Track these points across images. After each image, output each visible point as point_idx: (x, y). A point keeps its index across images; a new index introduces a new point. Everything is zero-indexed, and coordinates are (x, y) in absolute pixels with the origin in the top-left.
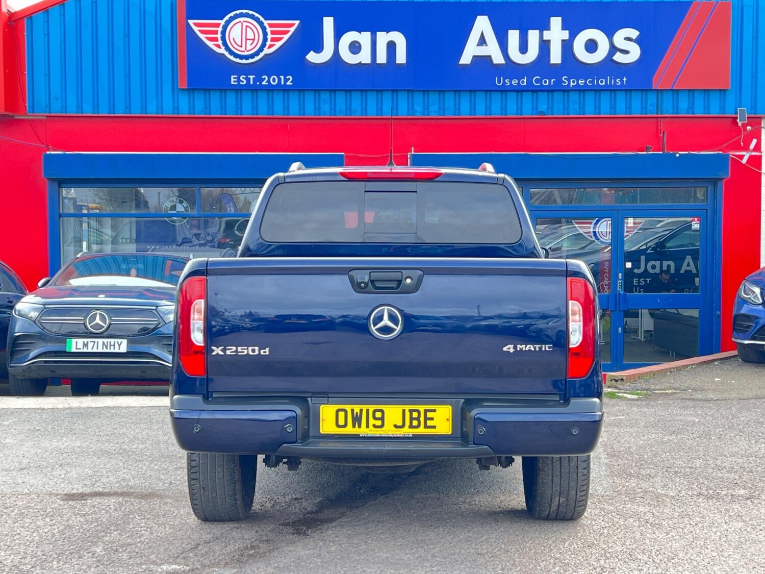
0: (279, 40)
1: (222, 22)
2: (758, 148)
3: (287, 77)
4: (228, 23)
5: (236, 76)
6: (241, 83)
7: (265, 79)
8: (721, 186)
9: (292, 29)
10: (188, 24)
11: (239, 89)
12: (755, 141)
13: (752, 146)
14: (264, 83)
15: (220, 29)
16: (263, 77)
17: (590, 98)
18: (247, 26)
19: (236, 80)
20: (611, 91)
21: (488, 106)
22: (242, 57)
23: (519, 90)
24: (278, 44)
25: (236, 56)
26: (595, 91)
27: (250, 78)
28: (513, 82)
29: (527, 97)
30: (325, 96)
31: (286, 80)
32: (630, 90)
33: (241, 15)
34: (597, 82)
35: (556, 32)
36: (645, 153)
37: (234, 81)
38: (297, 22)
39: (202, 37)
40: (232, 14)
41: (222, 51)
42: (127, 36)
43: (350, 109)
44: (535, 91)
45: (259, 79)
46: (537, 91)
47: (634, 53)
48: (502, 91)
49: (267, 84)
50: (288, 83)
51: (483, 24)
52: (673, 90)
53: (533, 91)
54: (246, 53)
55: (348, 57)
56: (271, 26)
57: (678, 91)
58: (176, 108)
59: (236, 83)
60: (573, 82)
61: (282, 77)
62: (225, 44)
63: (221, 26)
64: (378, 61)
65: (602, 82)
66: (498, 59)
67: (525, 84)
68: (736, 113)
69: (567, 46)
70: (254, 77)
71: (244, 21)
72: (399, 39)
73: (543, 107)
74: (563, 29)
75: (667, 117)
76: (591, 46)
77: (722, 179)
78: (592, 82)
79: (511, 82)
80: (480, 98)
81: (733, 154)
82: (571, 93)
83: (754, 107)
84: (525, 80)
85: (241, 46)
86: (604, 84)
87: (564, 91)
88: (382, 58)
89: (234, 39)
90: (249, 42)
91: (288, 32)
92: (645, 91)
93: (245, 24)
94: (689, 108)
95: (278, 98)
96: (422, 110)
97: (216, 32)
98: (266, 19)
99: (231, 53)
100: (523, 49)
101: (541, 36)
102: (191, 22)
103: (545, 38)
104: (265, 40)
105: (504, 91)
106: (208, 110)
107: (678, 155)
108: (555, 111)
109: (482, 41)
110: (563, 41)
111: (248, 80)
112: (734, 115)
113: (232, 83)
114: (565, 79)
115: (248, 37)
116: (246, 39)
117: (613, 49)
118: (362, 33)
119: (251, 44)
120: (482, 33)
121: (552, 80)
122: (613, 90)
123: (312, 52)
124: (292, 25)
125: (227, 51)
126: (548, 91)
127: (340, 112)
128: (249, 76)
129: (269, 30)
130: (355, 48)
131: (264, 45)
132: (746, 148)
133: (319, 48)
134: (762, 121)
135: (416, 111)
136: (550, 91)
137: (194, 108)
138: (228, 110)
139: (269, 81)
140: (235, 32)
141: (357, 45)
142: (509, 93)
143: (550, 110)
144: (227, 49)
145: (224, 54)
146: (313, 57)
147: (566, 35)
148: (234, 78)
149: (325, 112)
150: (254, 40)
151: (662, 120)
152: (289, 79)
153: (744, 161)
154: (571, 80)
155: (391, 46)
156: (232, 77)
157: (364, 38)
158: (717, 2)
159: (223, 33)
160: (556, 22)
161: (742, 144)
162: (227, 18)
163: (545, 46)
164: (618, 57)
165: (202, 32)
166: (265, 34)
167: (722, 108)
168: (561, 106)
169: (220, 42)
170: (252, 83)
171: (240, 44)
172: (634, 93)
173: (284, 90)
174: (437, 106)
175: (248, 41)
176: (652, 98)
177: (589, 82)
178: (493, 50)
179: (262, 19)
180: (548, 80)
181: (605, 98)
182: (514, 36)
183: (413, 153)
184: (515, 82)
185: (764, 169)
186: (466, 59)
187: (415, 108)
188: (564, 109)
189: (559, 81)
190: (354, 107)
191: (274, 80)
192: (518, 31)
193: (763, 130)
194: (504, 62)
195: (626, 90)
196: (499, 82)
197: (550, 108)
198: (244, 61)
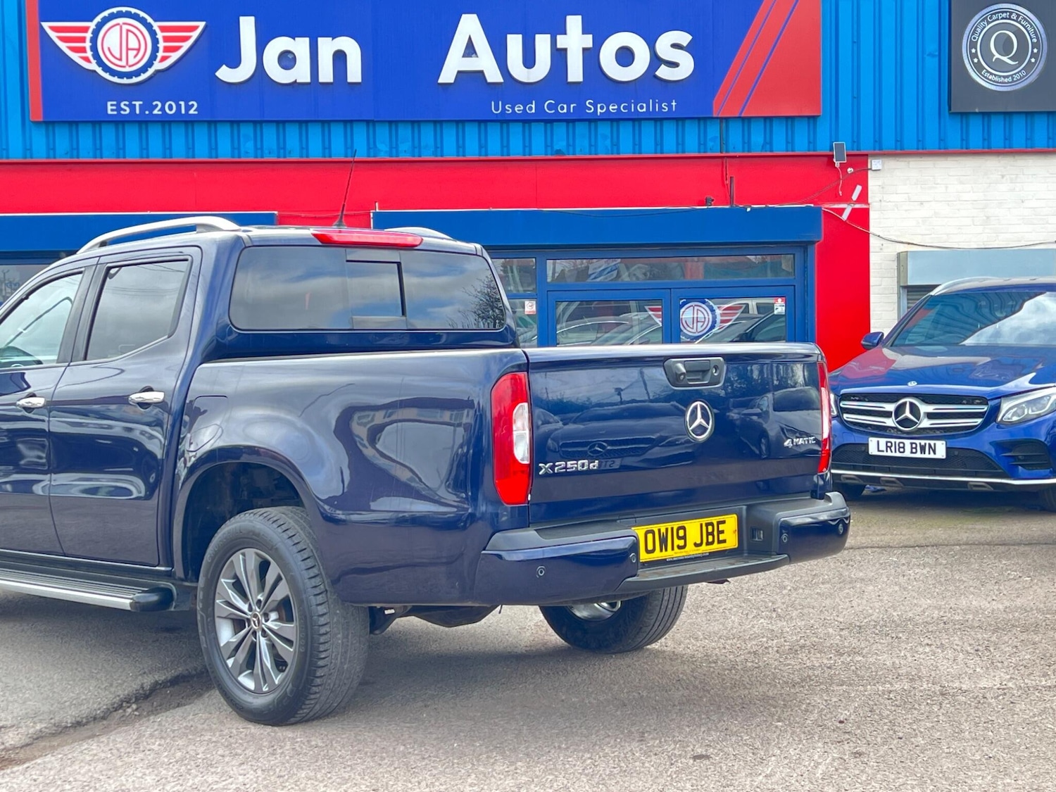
0: (176, 49)
1: (92, 25)
2: (864, 197)
3: (190, 103)
4: (100, 26)
5: (115, 103)
6: (122, 112)
7: (157, 105)
8: (813, 251)
9: (195, 35)
10: (42, 28)
11: (119, 122)
12: (859, 189)
13: (855, 197)
14: (156, 112)
15: (89, 35)
16: (154, 103)
17: (626, 131)
18: (128, 31)
19: (114, 108)
20: (655, 120)
21: (483, 141)
22: (121, 75)
23: (526, 121)
24: (175, 56)
25: (113, 73)
26: (633, 120)
27: (135, 105)
28: (516, 109)
29: (538, 131)
30: (247, 130)
31: (188, 108)
32: (682, 119)
33: (120, 15)
34: (636, 108)
35: (575, 38)
36: (706, 207)
37: (112, 110)
38: (202, 25)
39: (63, 46)
40: (106, 13)
41: (93, 66)
43: (284, 148)
44: (549, 121)
45: (148, 106)
46: (552, 122)
47: (686, 65)
48: (501, 122)
49: (160, 113)
50: (192, 112)
51: (469, 26)
52: (743, 119)
53: (545, 122)
54: (127, 69)
55: (279, 75)
56: (163, 29)
57: (749, 119)
58: (28, 149)
59: (115, 113)
60: (602, 108)
61: (182, 103)
62: (96, 56)
63: (90, 31)
64: (322, 80)
65: (642, 107)
66: (494, 76)
67: (533, 111)
68: (831, 149)
69: (591, 56)
70: (141, 103)
71: (124, 24)
72: (350, 46)
73: (560, 144)
74: (585, 32)
75: (736, 157)
76: (625, 56)
77: (813, 243)
78: (628, 108)
79: (513, 108)
80: (471, 132)
81: (827, 206)
82: (599, 124)
83: (856, 141)
84: (533, 106)
85: (120, 59)
86: (644, 110)
87: (590, 121)
88: (326, 75)
89: (109, 49)
90: (131, 54)
91: (188, 38)
92: (703, 120)
93: (125, 27)
94: (765, 143)
95: (179, 135)
96: (388, 149)
97: (83, 40)
98: (155, 21)
99: (106, 69)
100: (529, 60)
101: (554, 42)
102: (46, 25)
103: (559, 46)
104: (155, 49)
105: (505, 121)
106: (75, 152)
107: (749, 209)
108: (578, 150)
109: (470, 50)
110: (585, 50)
111: (132, 107)
112: (828, 152)
113: (109, 112)
114: (590, 103)
115: (130, 46)
116: (128, 49)
117: (656, 61)
118: (296, 39)
119: (135, 56)
120: (470, 38)
121: (572, 106)
122: (659, 120)
123: (224, 67)
124: (194, 28)
125: (99, 66)
126: (567, 121)
127: (270, 153)
128: (134, 103)
129: (160, 35)
130: (287, 60)
131: (153, 57)
132: (847, 199)
133: (235, 62)
134: (869, 161)
135: (380, 150)
136: (569, 121)
137: (54, 149)
138: (105, 153)
139: (163, 109)
140: (111, 39)
141: (290, 56)
142: (511, 125)
143: (571, 149)
144: (100, 63)
145: (95, 71)
146: (225, 74)
147: (588, 41)
148: (112, 105)
149: (247, 153)
150: (138, 50)
151: (728, 160)
152: (193, 105)
153: (845, 217)
154: (599, 106)
155: (340, 57)
156: (109, 103)
157: (300, 47)
159: (94, 40)
160: (574, 23)
161: (840, 193)
162: (98, 19)
163: (559, 56)
164: (664, 72)
165: (64, 39)
166: (155, 41)
168: (586, 143)
169: (89, 54)
170: (138, 112)
171: (118, 56)
172: (688, 123)
173: (186, 122)
174: (410, 144)
175: (130, 52)
176: (713, 130)
177: (624, 108)
178: (485, 63)
179: (150, 20)
180: (565, 106)
181: (648, 129)
182: (515, 43)
183: (377, 210)
184: (519, 108)
185: (874, 228)
186: (447, 75)
187: (378, 146)
188: (590, 145)
189: (581, 106)
190: (288, 147)
191: (171, 108)
192: (520, 36)
193: (870, 173)
194: (502, 80)
195: (677, 119)
196: (497, 109)
197: (571, 145)
198: (125, 81)
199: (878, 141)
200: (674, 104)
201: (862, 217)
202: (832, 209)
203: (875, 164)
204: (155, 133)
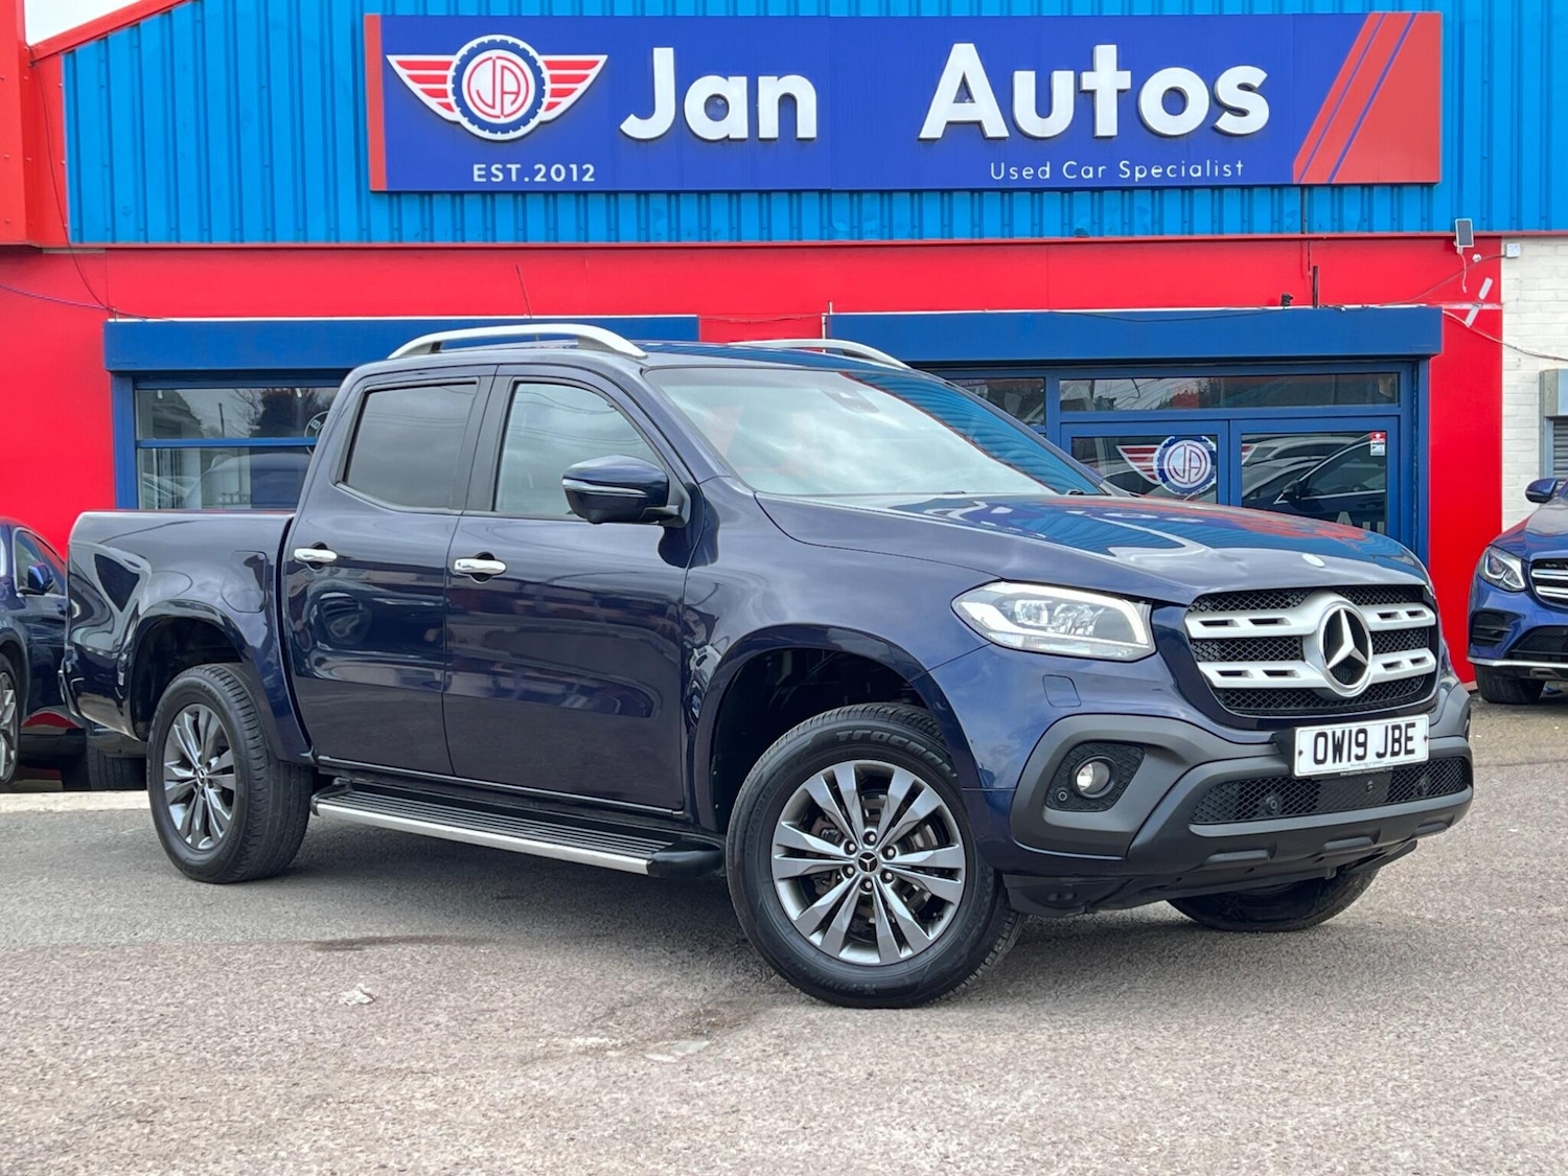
0: (567, 93)
1: (455, 59)
2: (1495, 295)
3: (585, 167)
4: (466, 61)
5: (483, 166)
6: (494, 179)
7: (540, 170)
8: (1427, 369)
9: (593, 73)
10: (387, 64)
11: (488, 193)
12: (1488, 283)
13: (1483, 294)
14: (538, 179)
15: (451, 73)
16: (536, 167)
17: (1172, 203)
18: (503, 68)
19: (483, 173)
20: (1213, 188)
21: (976, 218)
22: (494, 128)
23: (1037, 191)
24: (566, 103)
25: (483, 125)
27: (510, 169)
28: (1024, 173)
29: (1052, 203)
30: (658, 204)
31: (582, 173)
32: (1250, 187)
33: (493, 46)
34: (1187, 171)
35: (1107, 75)
36: (1283, 308)
37: (480, 176)
38: (602, 59)
39: (416, 88)
40: (474, 43)
41: (456, 115)
42: (265, 87)
43: (708, 230)
44: (1067, 190)
45: (528, 170)
46: (1070, 190)
47: (1258, 114)
48: (1003, 191)
49: (544, 180)
50: (587, 178)
51: (964, 60)
52: (1333, 186)
53: (1063, 190)
54: (503, 120)
55: (703, 126)
56: (550, 65)
57: (1341, 186)
58: (365, 230)
59: (484, 180)
60: (1141, 172)
61: (574, 167)
62: (461, 102)
63: (453, 67)
64: (763, 134)
65: (1196, 171)
66: (996, 127)
67: (1048, 176)
68: (1453, 229)
69: (1128, 102)
70: (519, 166)
71: (499, 58)
72: (803, 90)
73: (1082, 222)
74: (1120, 68)
75: (1322, 239)
76: (1175, 101)
77: (1427, 357)
78: (1178, 171)
79: (1020, 172)
80: (961, 205)
81: (1445, 306)
82: (1136, 193)
83: (1486, 218)
84: (1048, 169)
85: (493, 107)
86: (1199, 174)
88: (769, 127)
89: (478, 92)
90: (508, 99)
91: (584, 77)
92: (1278, 188)
93: (499, 63)
94: (1363, 220)
95: (567, 208)
96: (848, 229)
97: (443, 80)
99: (474, 120)
100: (1044, 107)
101: (1078, 81)
102: (393, 59)
103: (1085, 86)
104: (540, 93)
105: (1007, 190)
106: (428, 234)
107: (1343, 310)
108: (1106, 228)
109: (964, 93)
110: (1119, 91)
111: (507, 172)
112: (1449, 234)
113: (476, 179)
114: (1124, 165)
115: (506, 89)
116: (503, 93)
117: (1218, 106)
118: (730, 78)
119: (513, 103)
120: (964, 77)
121: (1100, 169)
122: (1218, 188)
123: (632, 117)
124: (593, 64)
125: (465, 116)
126: (1093, 190)
127: (689, 235)
128: (509, 166)
129: (546, 74)
130: (717, 107)
131: (537, 104)
132: (1472, 297)
133: (646, 110)
134: (1503, 244)
135: (837, 231)
136: (1095, 189)
137: (399, 229)
138: (468, 233)
139: (547, 175)
140: (481, 80)
141: (720, 102)
142: (1016, 195)
143: (1096, 227)
144: (466, 112)
145: (458, 123)
146: (633, 126)
147: (1125, 80)
148: (479, 169)
149: (659, 234)
150: (517, 94)
151: (1312, 243)
152: (588, 169)
153: (1469, 321)
154: (1137, 168)
155: (788, 103)
156: (476, 167)
157: (735, 89)
158: (1414, 14)
159: (458, 81)
160: (1106, 54)
161: (1465, 289)
162: (464, 51)
163: (1085, 100)
164: (1227, 123)
165: (416, 79)
166: (540, 82)
167: (1427, 219)
168: (1118, 219)
169: (451, 99)
170: (514, 178)
171: (490, 102)
172: (1257, 192)
173: (578, 193)
174: (878, 221)
175: (506, 97)
176: (1291, 202)
177: (1172, 171)
178: (985, 111)
179: (533, 52)
180: (1091, 169)
181: (1202, 201)
182: (1024, 83)
183: (831, 313)
184: (1028, 173)
185: (1508, 337)
186: (933, 128)
187: (835, 224)
188: (1123, 223)
189: (1113, 170)
190: (714, 225)
191: (558, 173)
192: (1032, 74)
193: (1504, 262)
194: (1006, 134)
195: (1242, 187)
196: (998, 173)
197: (1098, 223)
198: (499, 136)
199: (1516, 220)
200: (1239, 166)
201: (1492, 321)
202: (1450, 311)
203: (1511, 249)
204: (536, 208)
